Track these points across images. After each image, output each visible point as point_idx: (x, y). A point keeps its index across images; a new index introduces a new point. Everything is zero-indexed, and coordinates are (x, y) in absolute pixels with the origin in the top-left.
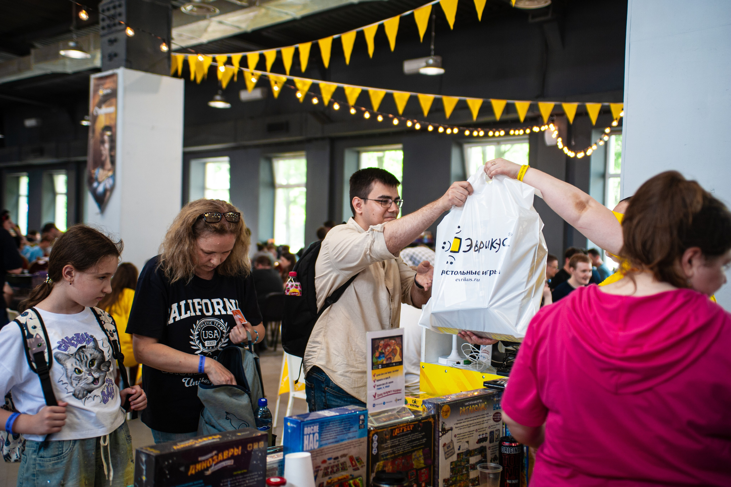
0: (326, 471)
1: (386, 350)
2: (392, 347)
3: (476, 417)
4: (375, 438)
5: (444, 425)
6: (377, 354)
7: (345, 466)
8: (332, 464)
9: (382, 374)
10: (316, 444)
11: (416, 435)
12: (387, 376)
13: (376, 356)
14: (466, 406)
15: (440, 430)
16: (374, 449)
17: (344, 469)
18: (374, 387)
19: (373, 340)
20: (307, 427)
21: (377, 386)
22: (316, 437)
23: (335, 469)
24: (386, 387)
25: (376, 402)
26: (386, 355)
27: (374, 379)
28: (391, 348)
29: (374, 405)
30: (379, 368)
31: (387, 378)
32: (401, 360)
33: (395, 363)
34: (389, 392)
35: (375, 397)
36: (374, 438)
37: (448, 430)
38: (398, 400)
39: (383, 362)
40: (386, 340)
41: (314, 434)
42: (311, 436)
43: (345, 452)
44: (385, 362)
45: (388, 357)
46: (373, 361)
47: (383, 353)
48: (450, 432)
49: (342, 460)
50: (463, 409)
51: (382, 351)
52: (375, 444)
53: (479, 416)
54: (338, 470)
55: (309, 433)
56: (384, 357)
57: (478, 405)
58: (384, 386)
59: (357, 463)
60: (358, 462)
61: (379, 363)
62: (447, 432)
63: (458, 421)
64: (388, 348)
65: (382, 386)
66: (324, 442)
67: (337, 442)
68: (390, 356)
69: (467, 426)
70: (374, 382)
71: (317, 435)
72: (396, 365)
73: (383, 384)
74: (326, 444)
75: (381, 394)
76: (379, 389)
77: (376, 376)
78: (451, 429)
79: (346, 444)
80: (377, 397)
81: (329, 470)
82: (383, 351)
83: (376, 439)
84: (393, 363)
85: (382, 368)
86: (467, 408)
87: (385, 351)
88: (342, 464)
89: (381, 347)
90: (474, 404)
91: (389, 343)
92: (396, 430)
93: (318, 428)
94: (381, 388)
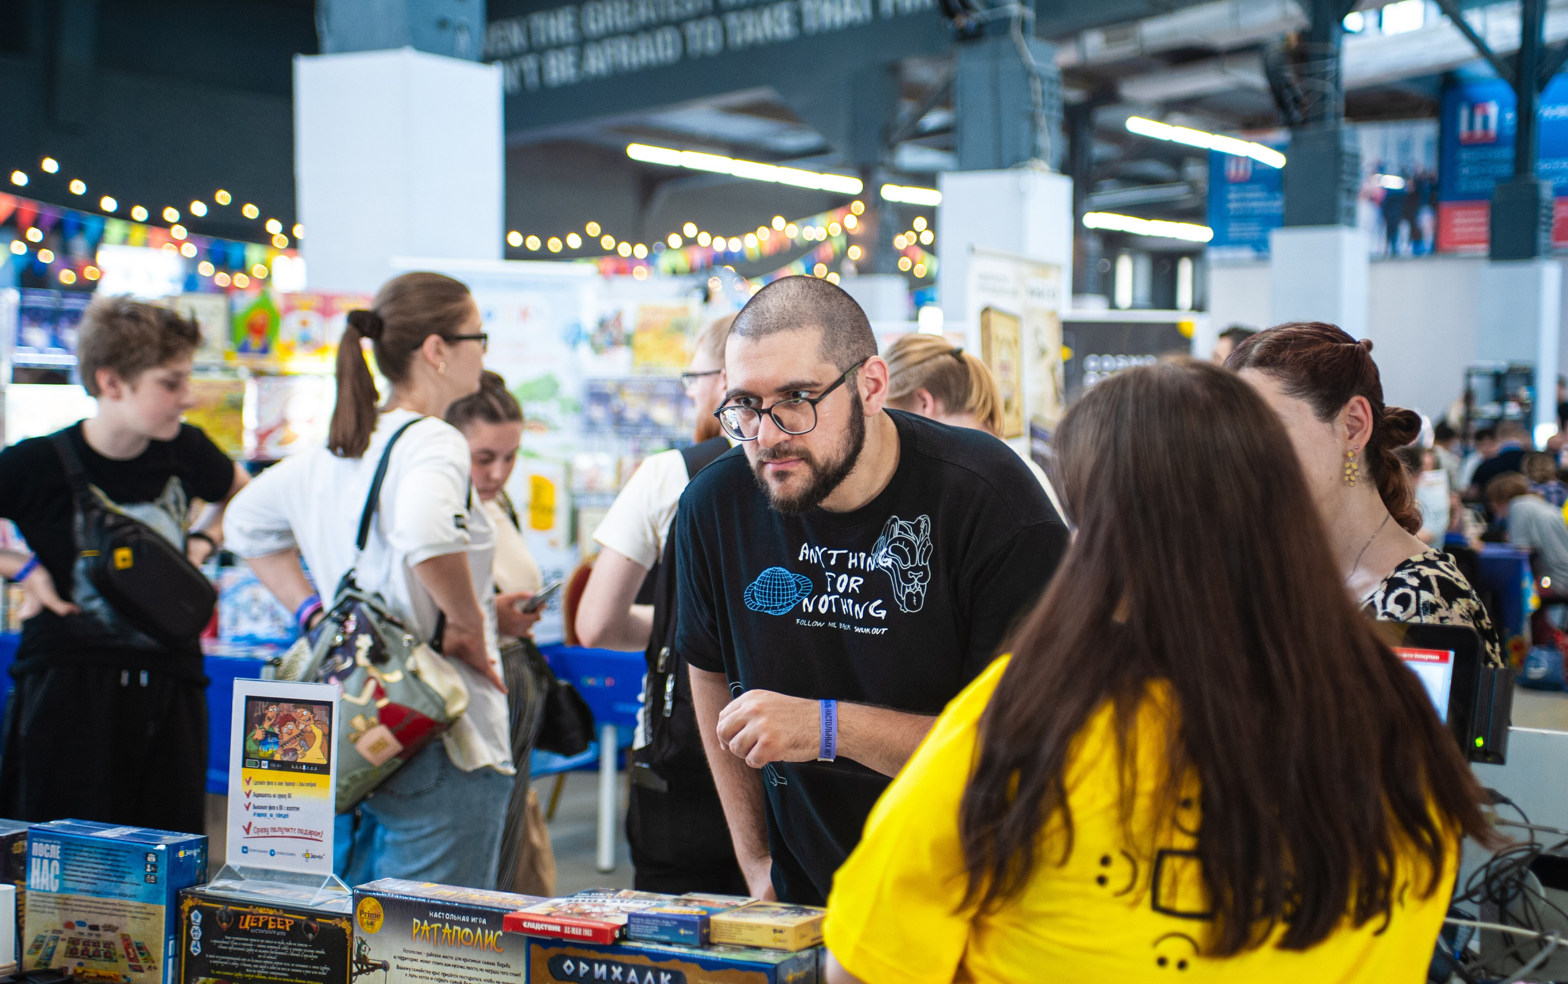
0: (72, 946)
1: (285, 730)
2: (302, 727)
3: (465, 960)
4: (196, 917)
5: (363, 948)
6: (259, 734)
7: (112, 951)
8: (86, 937)
9: (269, 783)
10: (54, 885)
11: (301, 947)
12: (284, 790)
13: (255, 737)
14: (432, 921)
15: (355, 958)
16: (194, 943)
17: (109, 957)
18: (247, 808)
19: (249, 699)
20: (39, 842)
21: (255, 807)
22: (55, 867)
23: (92, 949)
24: (280, 815)
25: (251, 844)
26: (281, 742)
27: (247, 789)
28: (297, 727)
29: (245, 850)
30: (260, 768)
31: (281, 796)
32: (325, 762)
33: (308, 765)
34: (288, 830)
35: (247, 831)
36: (193, 918)
37: (376, 967)
38: (313, 857)
39: (273, 755)
40: (285, 706)
41: (51, 860)
42: (46, 862)
43: (113, 921)
44: (277, 757)
45: (288, 746)
46: (248, 748)
47: (275, 735)
48: (380, 972)
49: (108, 936)
50: (422, 924)
51: (271, 730)
52: (195, 931)
53: (473, 961)
54: (96, 955)
55: (41, 855)
56: (276, 743)
57: (475, 932)
58: (274, 812)
59: (140, 958)
60: (142, 954)
61: (262, 754)
62: (369, 970)
63: (405, 951)
64: (290, 726)
65: (266, 811)
66: (70, 885)
67: (97, 893)
68: (293, 746)
69: (431, 975)
70: (248, 795)
71: (55, 863)
72: (307, 771)
73: (271, 808)
74: (74, 890)
75: (265, 830)
76: (259, 815)
77: (251, 782)
78: (385, 967)
79: (114, 904)
80: (252, 833)
81: (80, 947)
82: (276, 730)
83: (199, 921)
84: (302, 764)
85: (270, 768)
86: (435, 926)
87: (280, 731)
88: (107, 945)
89: (270, 719)
90: (463, 925)
91: (293, 714)
92: (249, 917)
93: (58, 852)
94: (265, 815)
